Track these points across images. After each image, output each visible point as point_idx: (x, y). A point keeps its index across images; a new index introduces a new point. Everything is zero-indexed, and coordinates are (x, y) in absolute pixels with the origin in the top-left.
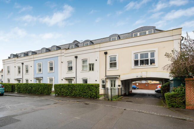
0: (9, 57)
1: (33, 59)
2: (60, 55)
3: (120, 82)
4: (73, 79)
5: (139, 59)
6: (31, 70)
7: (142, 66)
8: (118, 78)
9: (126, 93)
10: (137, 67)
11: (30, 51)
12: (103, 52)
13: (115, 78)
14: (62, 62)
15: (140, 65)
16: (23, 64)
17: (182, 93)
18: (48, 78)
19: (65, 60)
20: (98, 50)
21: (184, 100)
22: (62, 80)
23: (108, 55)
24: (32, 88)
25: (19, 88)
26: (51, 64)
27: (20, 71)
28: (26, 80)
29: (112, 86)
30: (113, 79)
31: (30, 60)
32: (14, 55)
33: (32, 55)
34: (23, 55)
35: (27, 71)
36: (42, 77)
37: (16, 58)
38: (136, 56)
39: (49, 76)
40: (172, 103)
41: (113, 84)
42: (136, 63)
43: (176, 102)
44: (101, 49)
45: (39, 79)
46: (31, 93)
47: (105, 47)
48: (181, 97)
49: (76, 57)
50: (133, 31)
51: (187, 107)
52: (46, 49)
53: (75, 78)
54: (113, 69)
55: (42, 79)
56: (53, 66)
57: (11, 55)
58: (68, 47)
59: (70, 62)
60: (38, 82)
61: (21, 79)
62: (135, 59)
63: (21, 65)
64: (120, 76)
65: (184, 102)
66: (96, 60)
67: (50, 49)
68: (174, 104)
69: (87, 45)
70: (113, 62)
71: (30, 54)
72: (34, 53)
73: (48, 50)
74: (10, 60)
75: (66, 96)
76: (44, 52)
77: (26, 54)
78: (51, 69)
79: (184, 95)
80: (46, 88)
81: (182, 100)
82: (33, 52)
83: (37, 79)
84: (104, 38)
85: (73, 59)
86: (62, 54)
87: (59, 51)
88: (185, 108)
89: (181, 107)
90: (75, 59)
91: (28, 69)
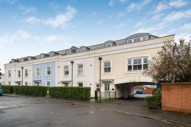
0: (10, 62)
1: (32, 64)
2: (57, 60)
3: (114, 86)
4: (69, 82)
5: (132, 64)
6: (30, 74)
7: (135, 71)
8: (112, 82)
9: (124, 97)
10: (130, 72)
11: (30, 57)
12: (98, 58)
13: (109, 82)
14: (59, 67)
15: (134, 70)
16: (22, 68)
17: (159, 96)
18: (46, 81)
19: (62, 65)
20: (93, 56)
21: (160, 103)
22: (59, 83)
23: (102, 61)
24: (28, 90)
25: (17, 90)
26: (49, 68)
27: (20, 74)
28: (26, 83)
29: (106, 90)
30: (107, 83)
31: (30, 64)
32: (15, 60)
33: (31, 60)
34: (23, 60)
35: (27, 75)
36: (41, 81)
37: (16, 63)
38: (130, 62)
39: (47, 80)
40: (150, 105)
41: (107, 88)
42: (130, 68)
43: (153, 104)
44: (96, 55)
45: (37, 82)
46: (28, 94)
47: (100, 53)
48: (158, 99)
49: (72, 62)
50: (127, 38)
51: (162, 109)
52: (45, 54)
53: (71, 81)
54: (108, 73)
55: (40, 82)
56: (51, 71)
57: (12, 60)
58: (65, 53)
59: (66, 67)
60: (36, 85)
61: (21, 81)
62: (128, 64)
63: (21, 69)
64: (113, 80)
65: (160, 105)
66: (91, 65)
67: (48, 54)
68: (152, 106)
69: (83, 51)
70: (107, 67)
71: (30, 59)
72: (34, 58)
73: (47, 56)
74: (11, 64)
75: (59, 98)
76: (43, 57)
77: (26, 59)
78: (49, 73)
79: (160, 98)
80: (41, 90)
81: (159, 102)
82: (32, 57)
83: (35, 82)
84: (100, 44)
85: (69, 64)
86: (59, 60)
87: (56, 57)
88: (161, 110)
89: (157, 108)
90: (71, 64)
91: (28, 73)
